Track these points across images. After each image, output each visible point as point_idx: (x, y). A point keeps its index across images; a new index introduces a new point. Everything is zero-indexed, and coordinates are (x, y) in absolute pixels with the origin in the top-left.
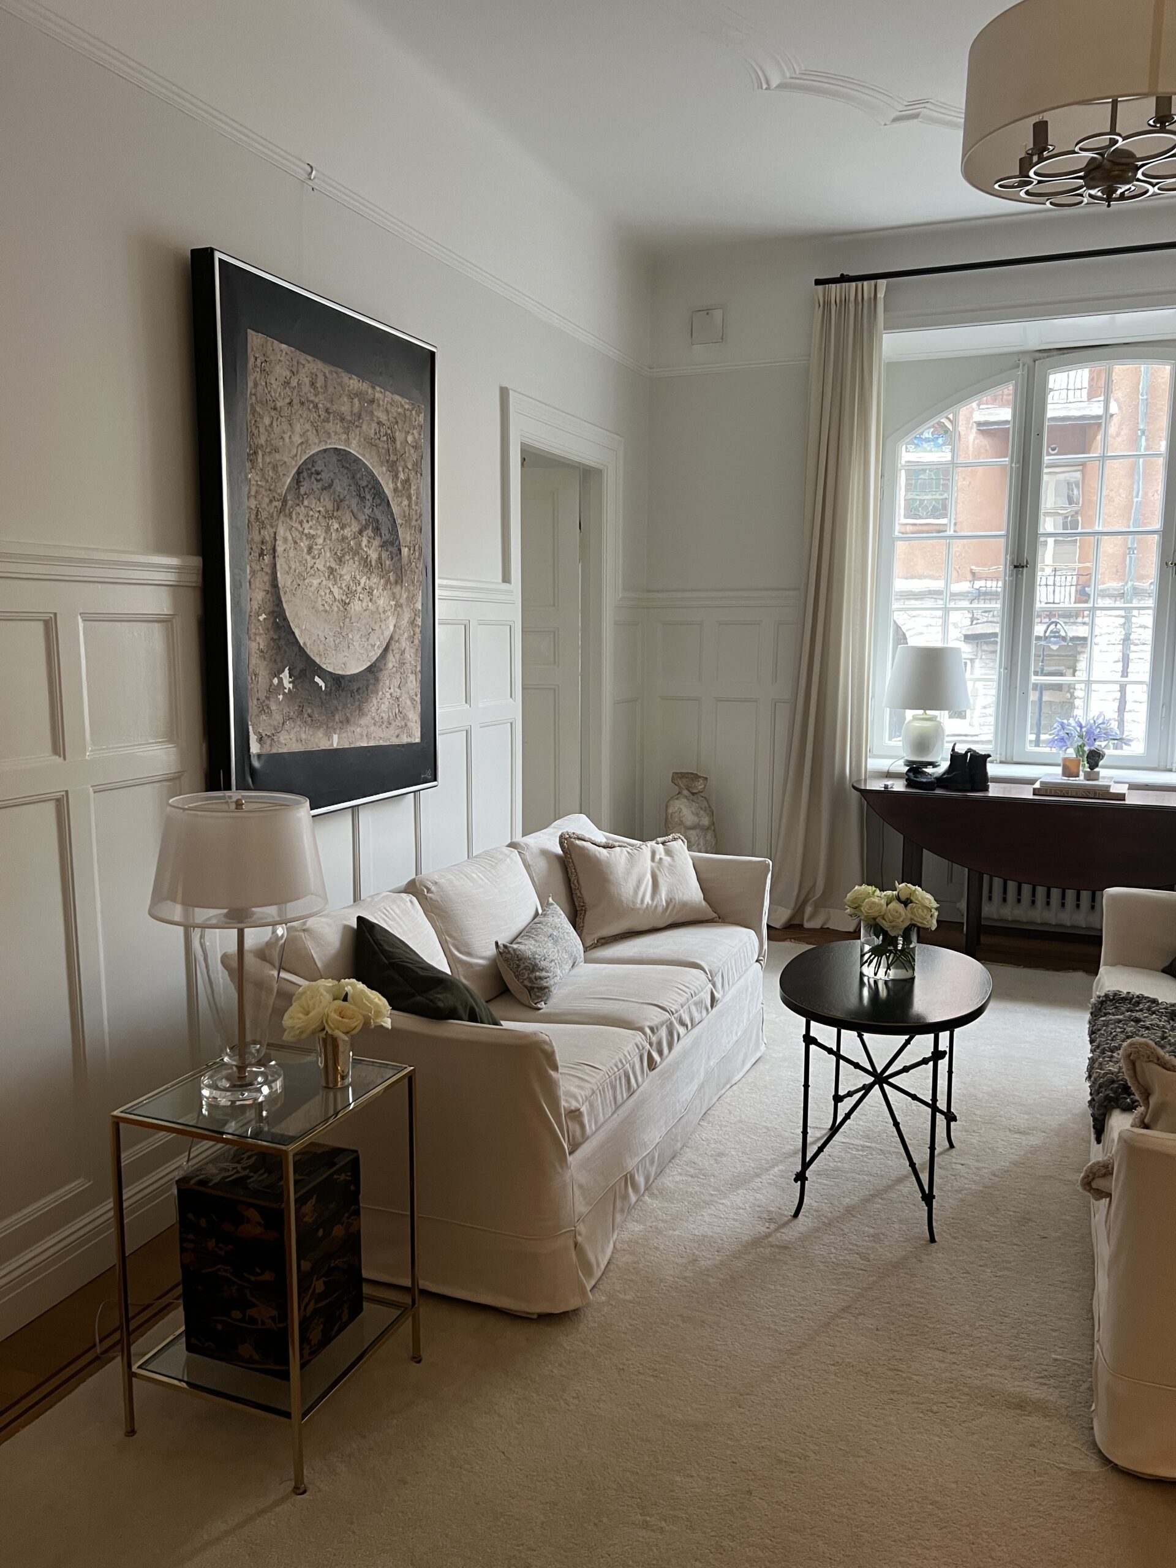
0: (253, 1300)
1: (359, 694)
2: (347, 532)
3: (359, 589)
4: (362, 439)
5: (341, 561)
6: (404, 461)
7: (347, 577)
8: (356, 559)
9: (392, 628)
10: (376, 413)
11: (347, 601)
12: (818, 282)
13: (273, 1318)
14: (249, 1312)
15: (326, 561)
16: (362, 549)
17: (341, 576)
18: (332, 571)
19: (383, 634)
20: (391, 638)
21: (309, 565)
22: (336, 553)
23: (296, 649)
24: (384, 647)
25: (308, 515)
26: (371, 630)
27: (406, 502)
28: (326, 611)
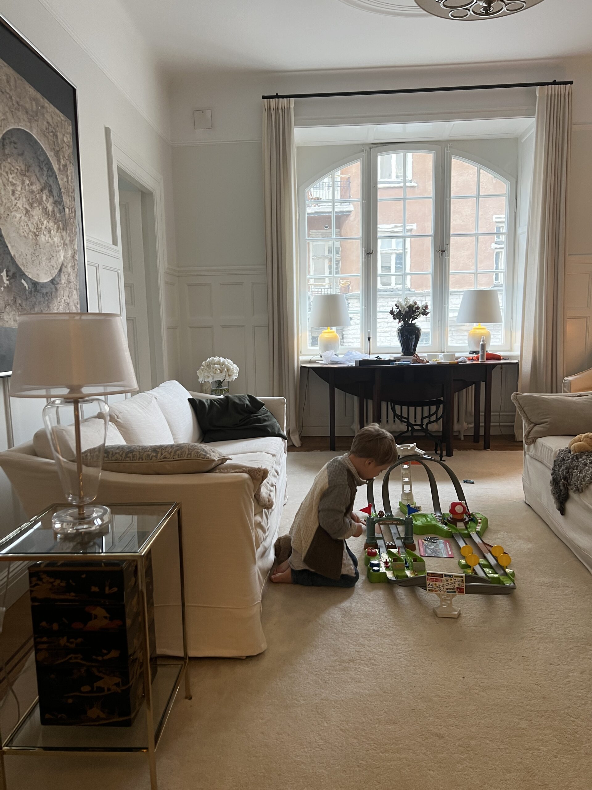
0: (101, 675)
1: (47, 296)
2: (34, 188)
3: (43, 227)
4: (39, 130)
5: (32, 206)
6: (63, 152)
7: (36, 218)
8: (40, 207)
9: (62, 258)
10: (46, 116)
11: (37, 233)
12: (264, 97)
13: (117, 685)
14: (97, 684)
15: (23, 204)
16: (43, 201)
17: (33, 216)
18: (27, 211)
19: (58, 260)
20: (63, 264)
21: (14, 204)
22: (28, 200)
23: (9, 258)
24: (59, 269)
25: (10, 169)
26: (51, 256)
27: (65, 180)
28: (25, 237)
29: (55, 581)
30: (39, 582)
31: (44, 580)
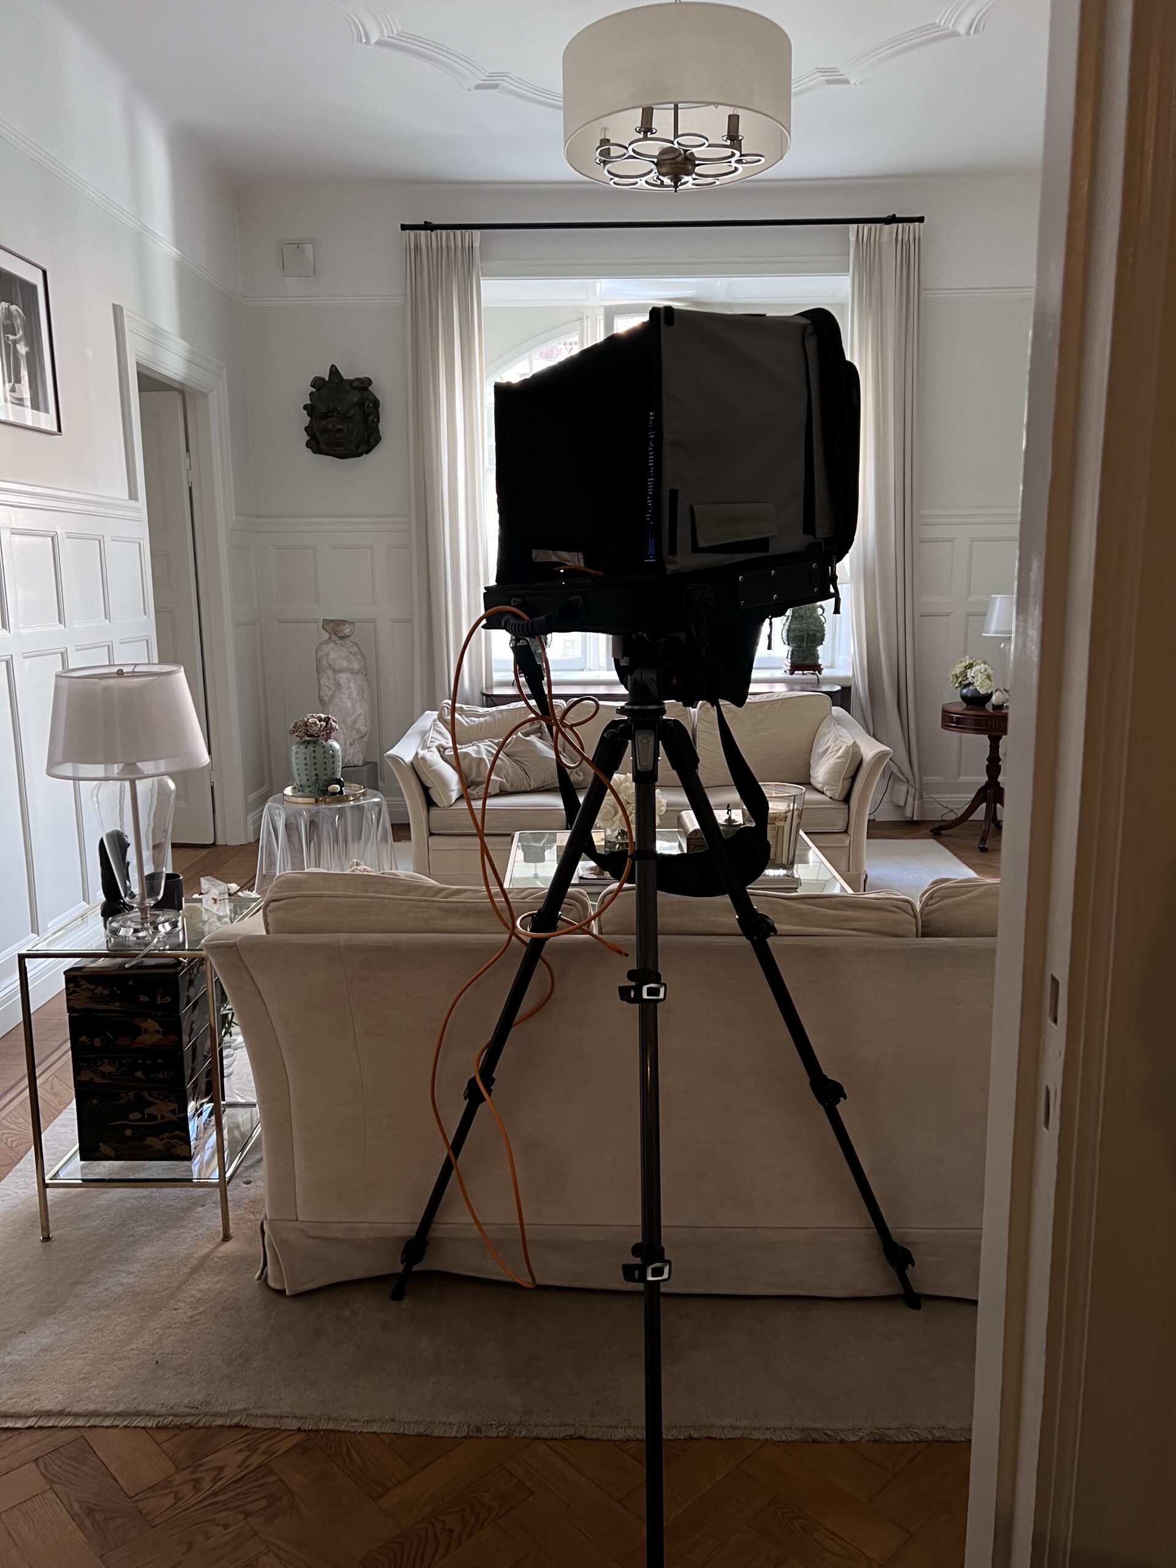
0: (151, 1099)
12: (404, 227)
13: (173, 1112)
14: (148, 1111)
29: (96, 989)
30: (77, 990)
31: (83, 987)
